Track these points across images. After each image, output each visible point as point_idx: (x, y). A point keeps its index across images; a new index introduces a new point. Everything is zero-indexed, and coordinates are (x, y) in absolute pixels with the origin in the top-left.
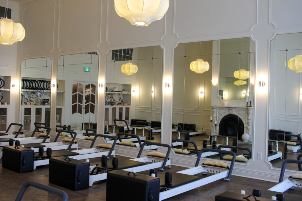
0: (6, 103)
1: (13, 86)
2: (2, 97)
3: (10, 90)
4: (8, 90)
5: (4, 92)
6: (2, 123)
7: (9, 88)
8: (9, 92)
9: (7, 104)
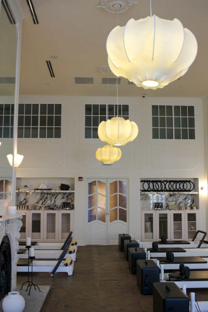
0: (195, 208)
1: (202, 188)
2: (193, 201)
3: (198, 193)
4: (196, 193)
5: (194, 195)
6: (191, 230)
7: (198, 191)
8: (198, 195)
9: (197, 209)
